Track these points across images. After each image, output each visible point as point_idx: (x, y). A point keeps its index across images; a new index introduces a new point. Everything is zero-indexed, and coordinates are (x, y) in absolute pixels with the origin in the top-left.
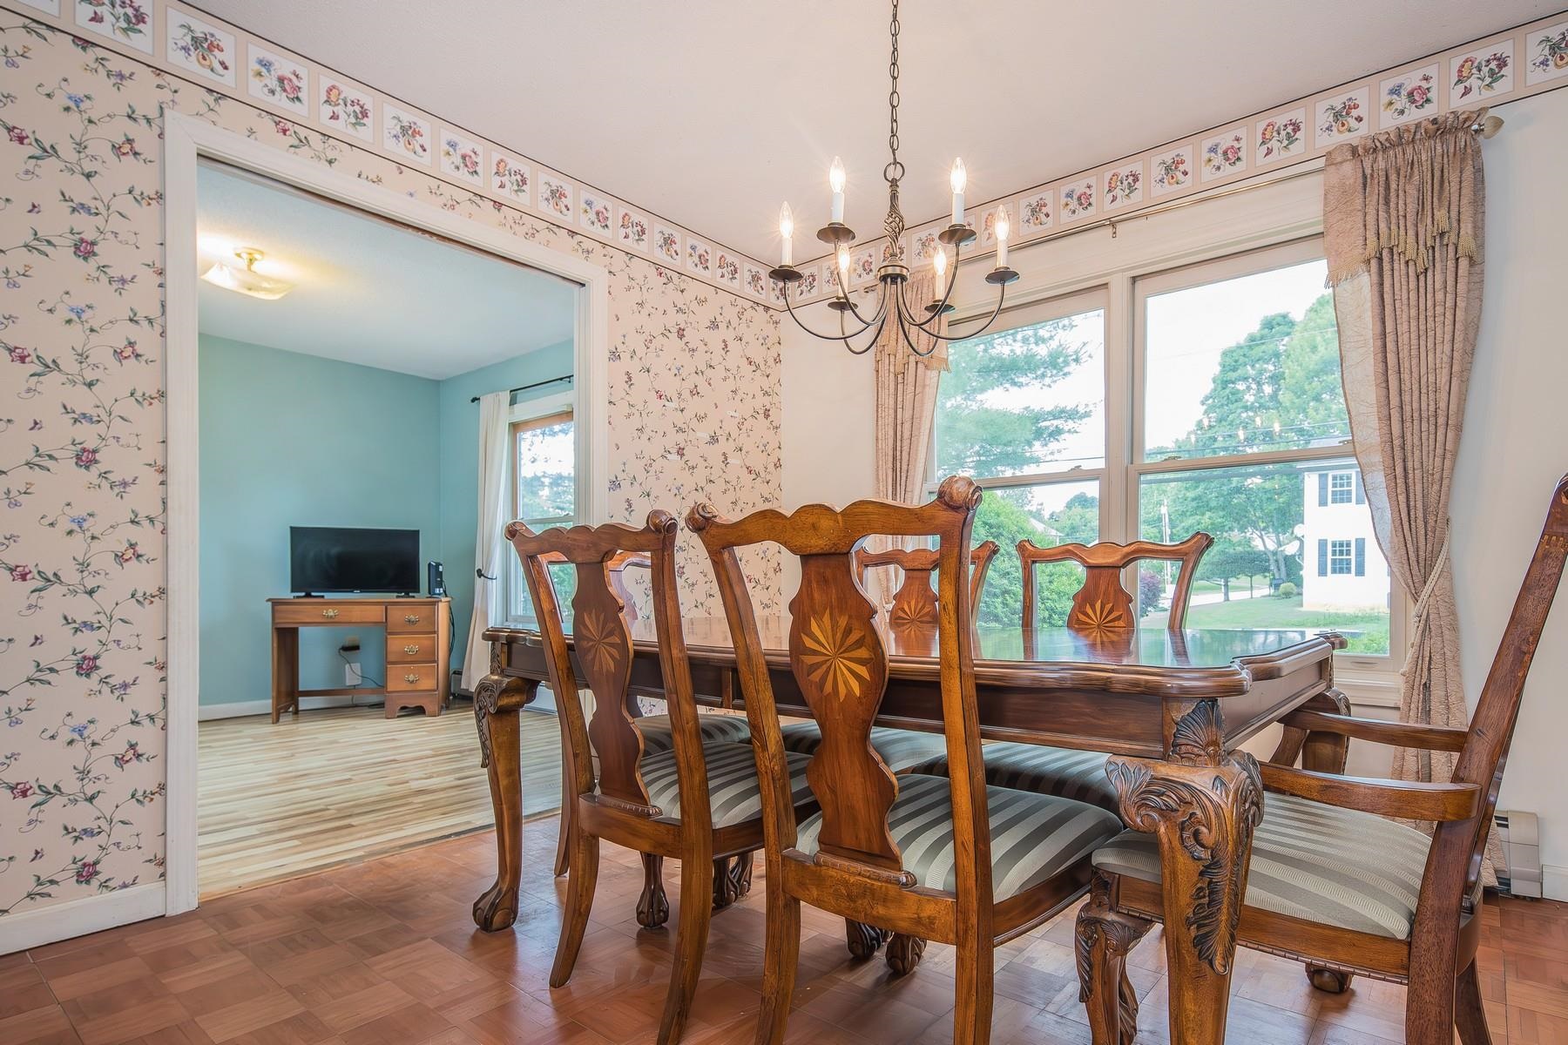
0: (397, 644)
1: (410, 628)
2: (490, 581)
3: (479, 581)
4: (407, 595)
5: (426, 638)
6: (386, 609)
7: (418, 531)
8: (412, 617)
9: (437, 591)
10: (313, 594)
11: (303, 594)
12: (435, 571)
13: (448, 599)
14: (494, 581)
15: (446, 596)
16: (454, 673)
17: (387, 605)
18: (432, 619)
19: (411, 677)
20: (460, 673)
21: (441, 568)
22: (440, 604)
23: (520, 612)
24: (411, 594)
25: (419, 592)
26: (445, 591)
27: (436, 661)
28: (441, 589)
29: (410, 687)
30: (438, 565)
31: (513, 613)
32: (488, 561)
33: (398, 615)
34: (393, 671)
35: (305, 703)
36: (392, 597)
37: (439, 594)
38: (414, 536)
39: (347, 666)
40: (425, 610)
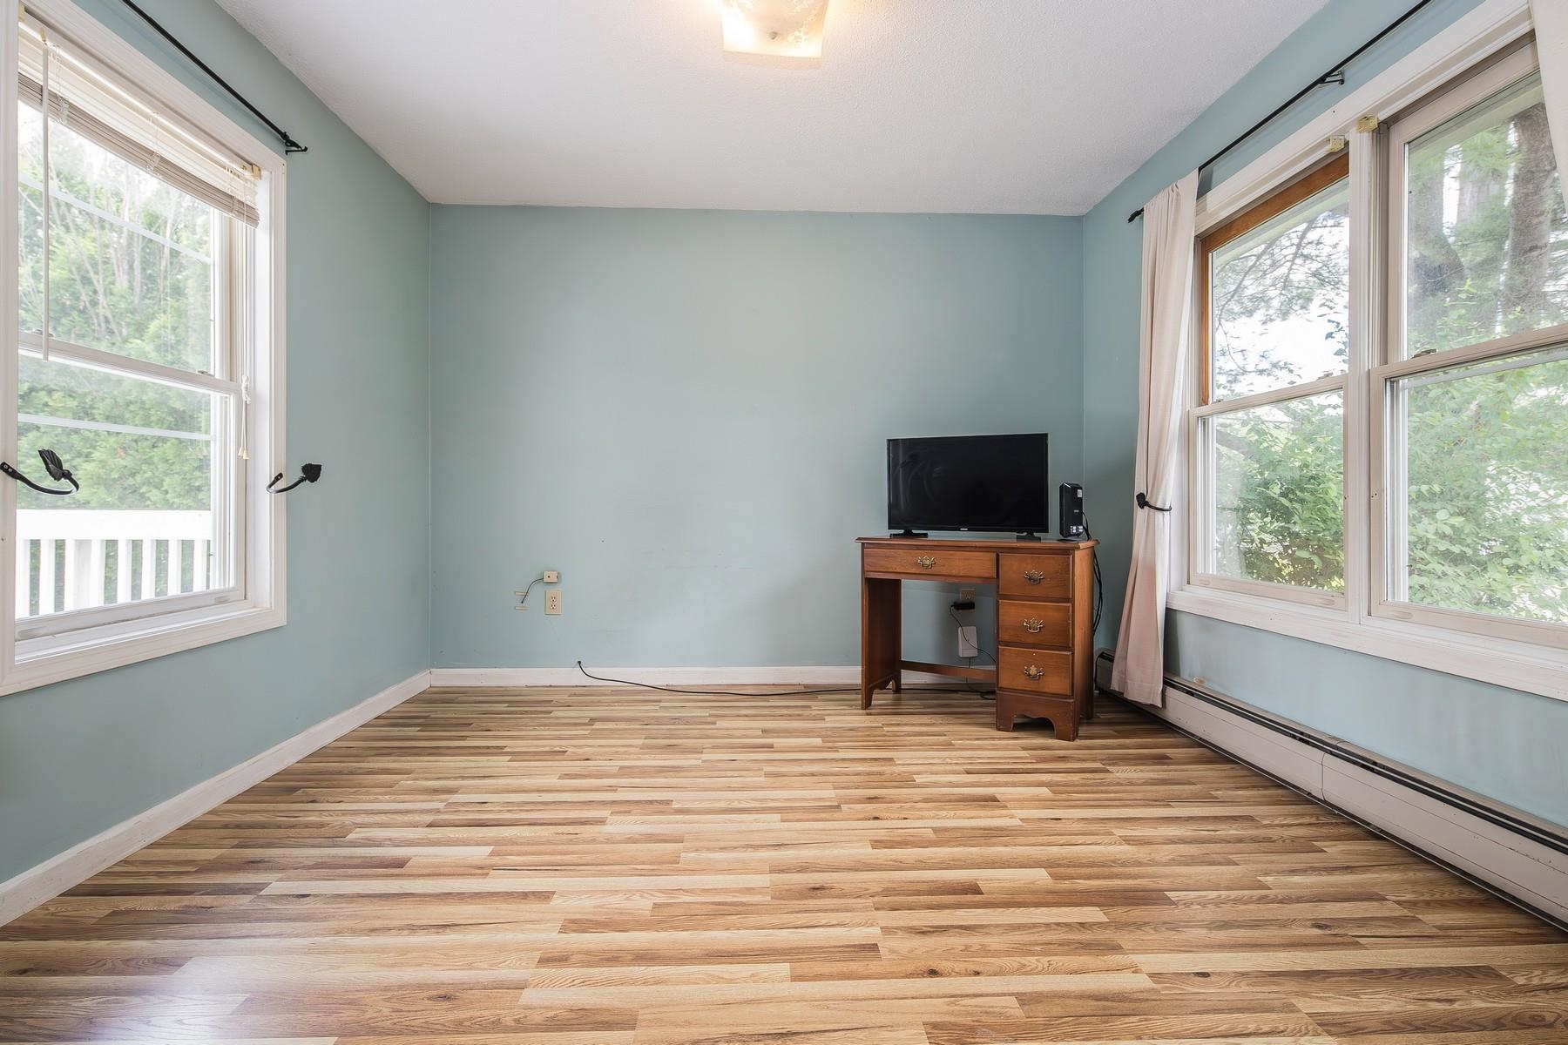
0: (1016, 615)
1: (1031, 590)
2: (1159, 515)
3: (1140, 515)
4: (1031, 538)
5: (1058, 609)
6: (998, 555)
7: (1045, 436)
8: (1036, 574)
9: (1074, 529)
10: (914, 531)
11: (902, 531)
12: (1070, 496)
13: (1090, 544)
14: (1167, 513)
15: (1089, 538)
16: (1101, 656)
17: (998, 552)
18: (1065, 579)
19: (1033, 671)
20: (1111, 659)
21: (1080, 494)
22: (1077, 553)
23: (1212, 570)
24: (1036, 534)
25: (1046, 531)
26: (1086, 530)
27: (1071, 648)
28: (1081, 527)
29: (1032, 686)
30: (1076, 488)
31: (1200, 570)
32: (1156, 478)
33: (1015, 568)
34: (1009, 654)
35: (909, 678)
36: (1008, 539)
37: (1078, 535)
38: (1037, 444)
39: (960, 629)
40: (1053, 563)
